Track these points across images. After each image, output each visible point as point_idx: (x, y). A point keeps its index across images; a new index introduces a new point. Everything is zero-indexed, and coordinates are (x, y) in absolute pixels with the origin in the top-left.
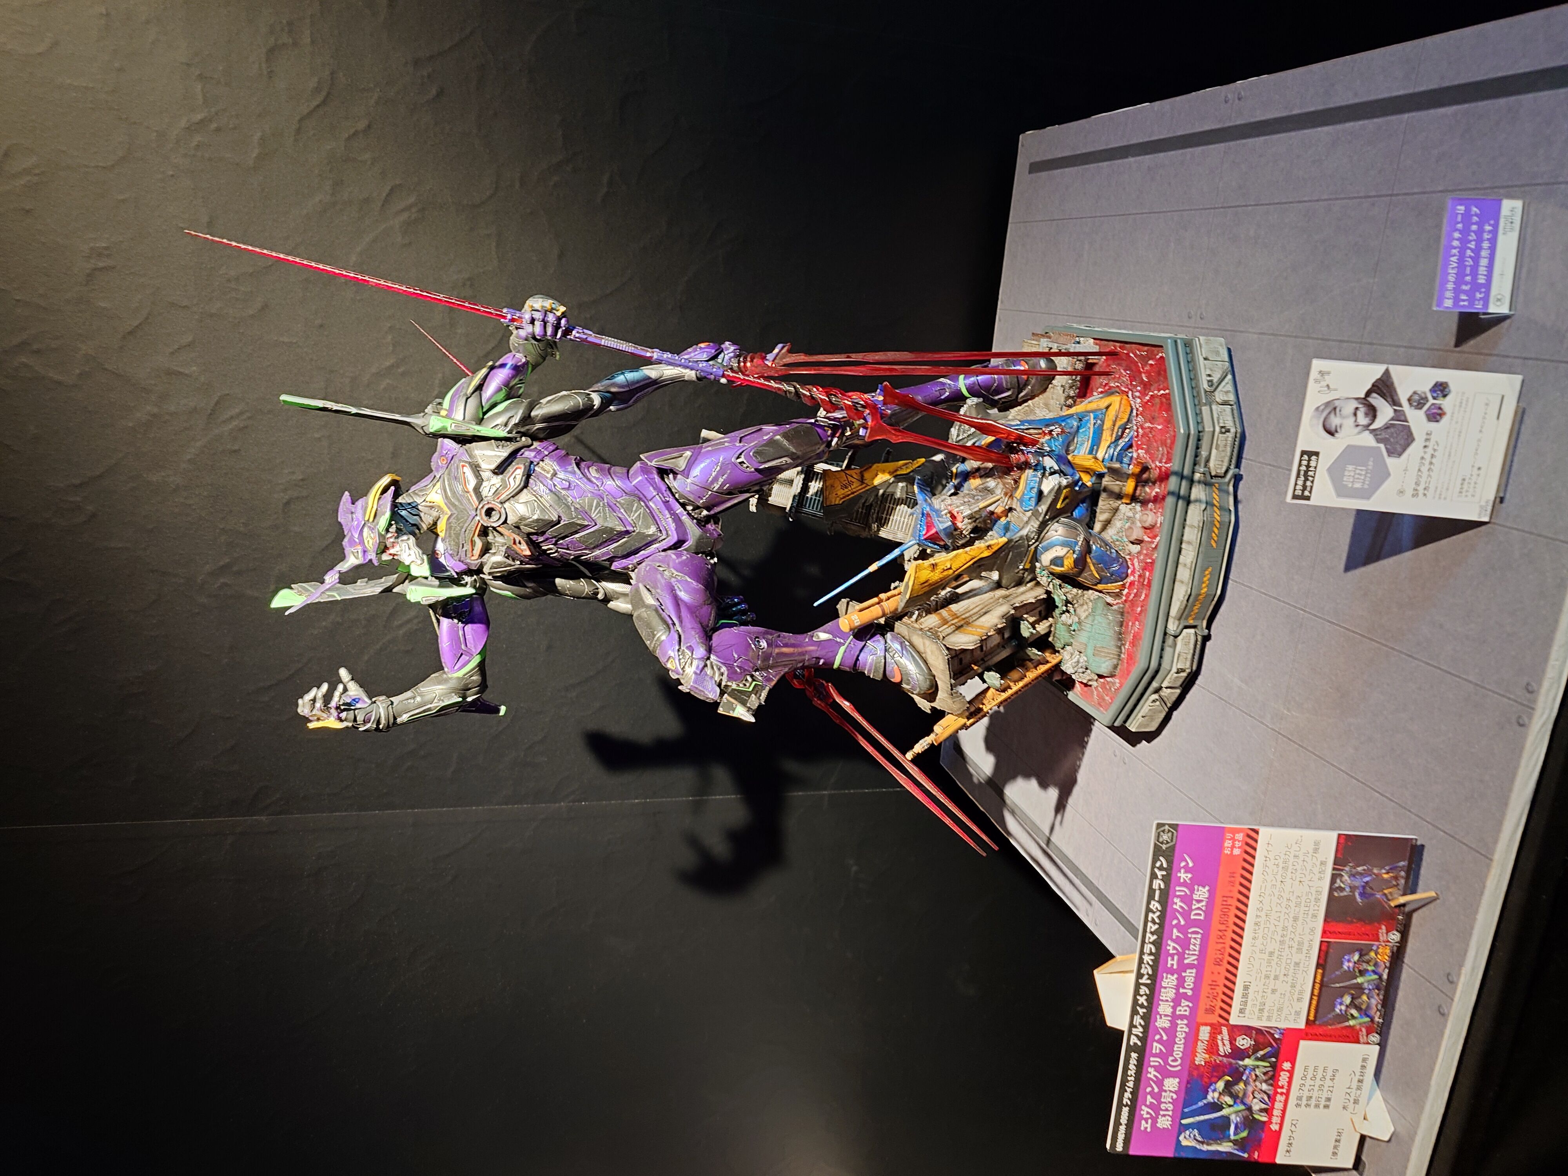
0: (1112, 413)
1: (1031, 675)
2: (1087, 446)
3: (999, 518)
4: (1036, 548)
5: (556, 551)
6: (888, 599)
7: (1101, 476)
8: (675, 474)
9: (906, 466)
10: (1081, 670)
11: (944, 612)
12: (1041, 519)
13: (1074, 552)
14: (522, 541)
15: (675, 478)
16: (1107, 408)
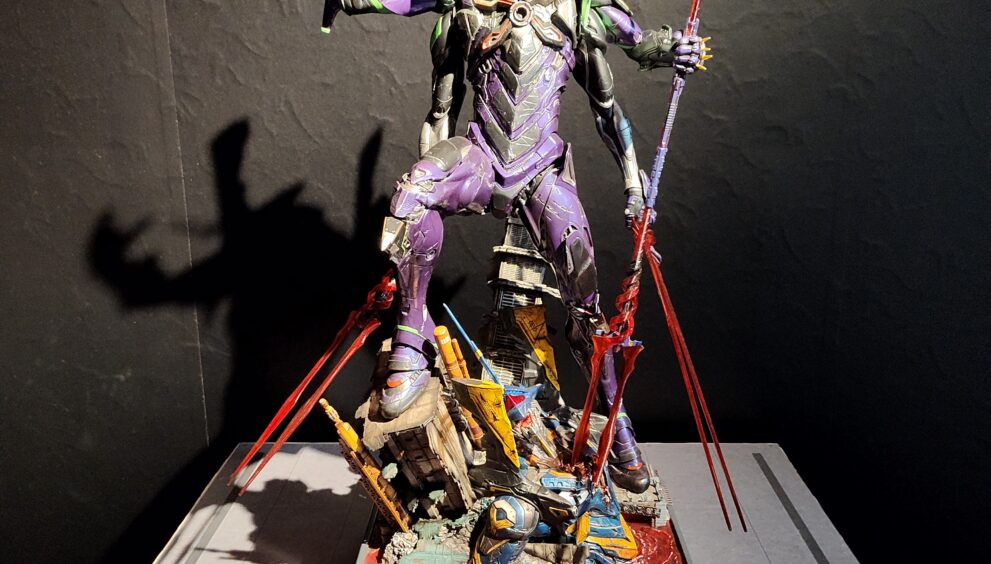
0: (623, 543)
1: (391, 506)
2: (597, 526)
3: (528, 459)
4: (511, 494)
5: (485, 72)
6: (461, 368)
7: (573, 540)
8: (558, 173)
9: (552, 376)
10: (396, 550)
11: (449, 420)
12: (539, 494)
13: (512, 527)
14: (495, 42)
15: (554, 173)
16: (627, 539)
